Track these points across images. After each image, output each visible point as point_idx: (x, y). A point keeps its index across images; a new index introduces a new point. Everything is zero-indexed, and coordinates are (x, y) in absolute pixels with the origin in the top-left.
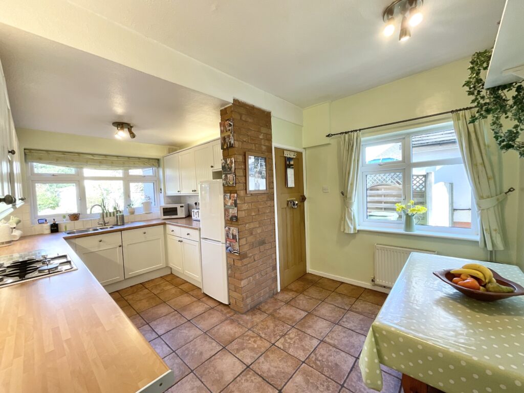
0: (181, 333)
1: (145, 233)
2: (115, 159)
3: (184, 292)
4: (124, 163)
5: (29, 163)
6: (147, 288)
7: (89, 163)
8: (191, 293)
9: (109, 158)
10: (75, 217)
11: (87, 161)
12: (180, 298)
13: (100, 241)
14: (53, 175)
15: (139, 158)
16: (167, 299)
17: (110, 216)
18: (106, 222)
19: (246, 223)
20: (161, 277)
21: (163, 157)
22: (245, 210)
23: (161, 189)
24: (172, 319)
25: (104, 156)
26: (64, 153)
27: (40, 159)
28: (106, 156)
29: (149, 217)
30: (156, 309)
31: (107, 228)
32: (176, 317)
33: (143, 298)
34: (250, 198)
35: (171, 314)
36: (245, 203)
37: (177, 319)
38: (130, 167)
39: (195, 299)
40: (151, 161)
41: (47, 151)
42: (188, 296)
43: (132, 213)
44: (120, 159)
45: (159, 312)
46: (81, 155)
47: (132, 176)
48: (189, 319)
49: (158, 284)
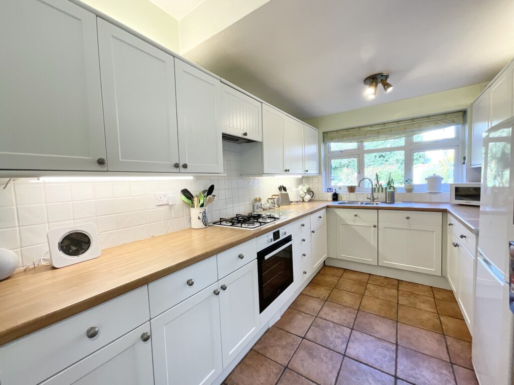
0: (367, 380)
1: (408, 218)
2: (396, 125)
3: (440, 331)
4: (405, 129)
5: (327, 144)
6: (398, 290)
7: (368, 135)
8: (450, 341)
9: (388, 126)
10: (352, 189)
11: (366, 134)
12: (423, 333)
13: (356, 216)
14: (341, 151)
15: (428, 117)
16: (404, 321)
17: (382, 191)
18: (375, 197)
20: (432, 287)
21: (472, 105)
23: (464, 158)
24: (380, 350)
25: (382, 125)
26: (347, 130)
27: (333, 139)
28: (384, 124)
29: (435, 198)
30: (378, 321)
31: (373, 204)
32: (387, 353)
33: (381, 297)
35: (386, 344)
37: (385, 356)
38: (414, 132)
39: (445, 356)
40: (449, 116)
41: (337, 131)
42: (438, 341)
43: (410, 190)
44: (401, 124)
45: (377, 328)
46: (361, 128)
47: (417, 143)
48: (398, 375)
49: (416, 293)
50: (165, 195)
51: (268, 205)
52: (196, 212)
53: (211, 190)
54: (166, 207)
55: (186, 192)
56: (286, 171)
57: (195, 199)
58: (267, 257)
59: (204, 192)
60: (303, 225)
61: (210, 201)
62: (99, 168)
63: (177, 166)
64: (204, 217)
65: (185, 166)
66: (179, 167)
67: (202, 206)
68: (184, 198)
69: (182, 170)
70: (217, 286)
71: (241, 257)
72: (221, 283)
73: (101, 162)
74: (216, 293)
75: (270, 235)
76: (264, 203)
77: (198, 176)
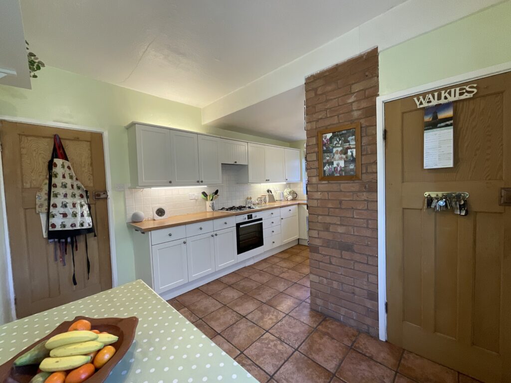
19: (318, 215)
22: (318, 199)
34: (327, 185)
36: (317, 191)
50: (194, 195)
51: (257, 202)
52: (209, 203)
53: (216, 192)
54: (194, 200)
55: (204, 193)
56: (267, 180)
57: (208, 197)
58: (241, 226)
59: (213, 193)
60: (272, 214)
61: (216, 198)
62: (170, 184)
63: (198, 182)
64: (213, 206)
65: (202, 182)
66: (199, 182)
67: (212, 200)
68: (203, 196)
69: (201, 183)
70: (213, 233)
71: (226, 223)
72: (215, 233)
73: (170, 182)
74: (212, 236)
75: (246, 216)
76: (254, 200)
77: (209, 185)
